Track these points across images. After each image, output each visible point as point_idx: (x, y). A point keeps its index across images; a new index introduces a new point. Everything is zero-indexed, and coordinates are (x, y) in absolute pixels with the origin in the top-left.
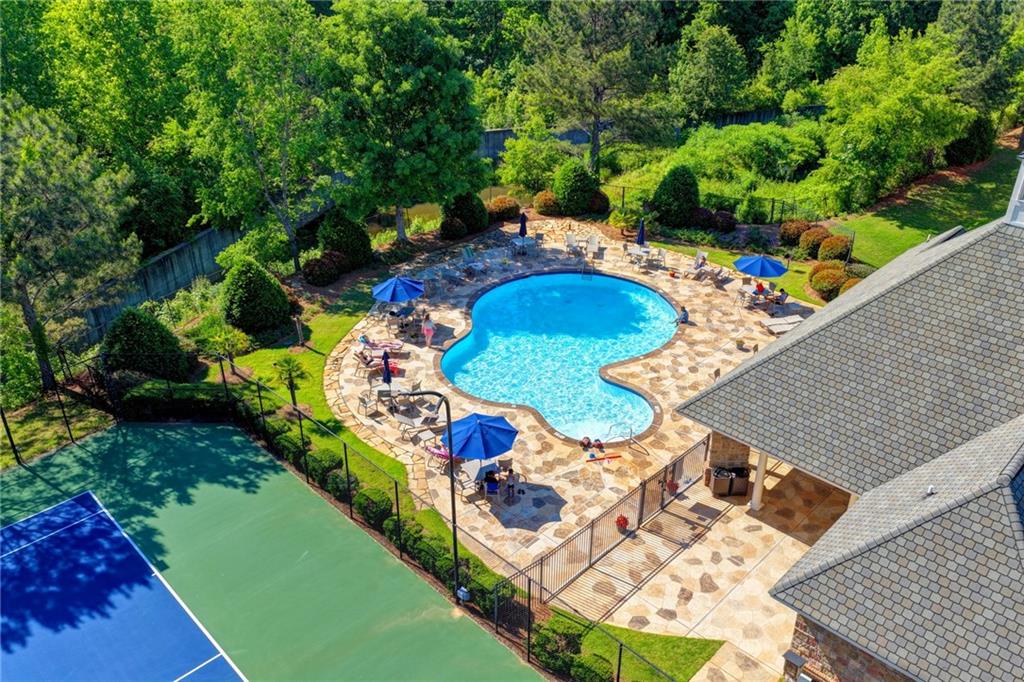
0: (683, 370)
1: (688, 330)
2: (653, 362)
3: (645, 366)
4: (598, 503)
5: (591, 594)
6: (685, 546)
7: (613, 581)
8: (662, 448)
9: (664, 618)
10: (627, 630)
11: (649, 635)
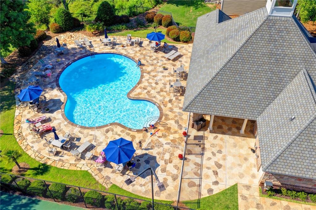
0: (154, 85)
1: (144, 68)
2: (142, 85)
3: (141, 88)
4: (166, 151)
5: (189, 189)
6: (203, 154)
7: (192, 180)
8: (169, 120)
9: (216, 185)
10: (209, 196)
11: (217, 194)
